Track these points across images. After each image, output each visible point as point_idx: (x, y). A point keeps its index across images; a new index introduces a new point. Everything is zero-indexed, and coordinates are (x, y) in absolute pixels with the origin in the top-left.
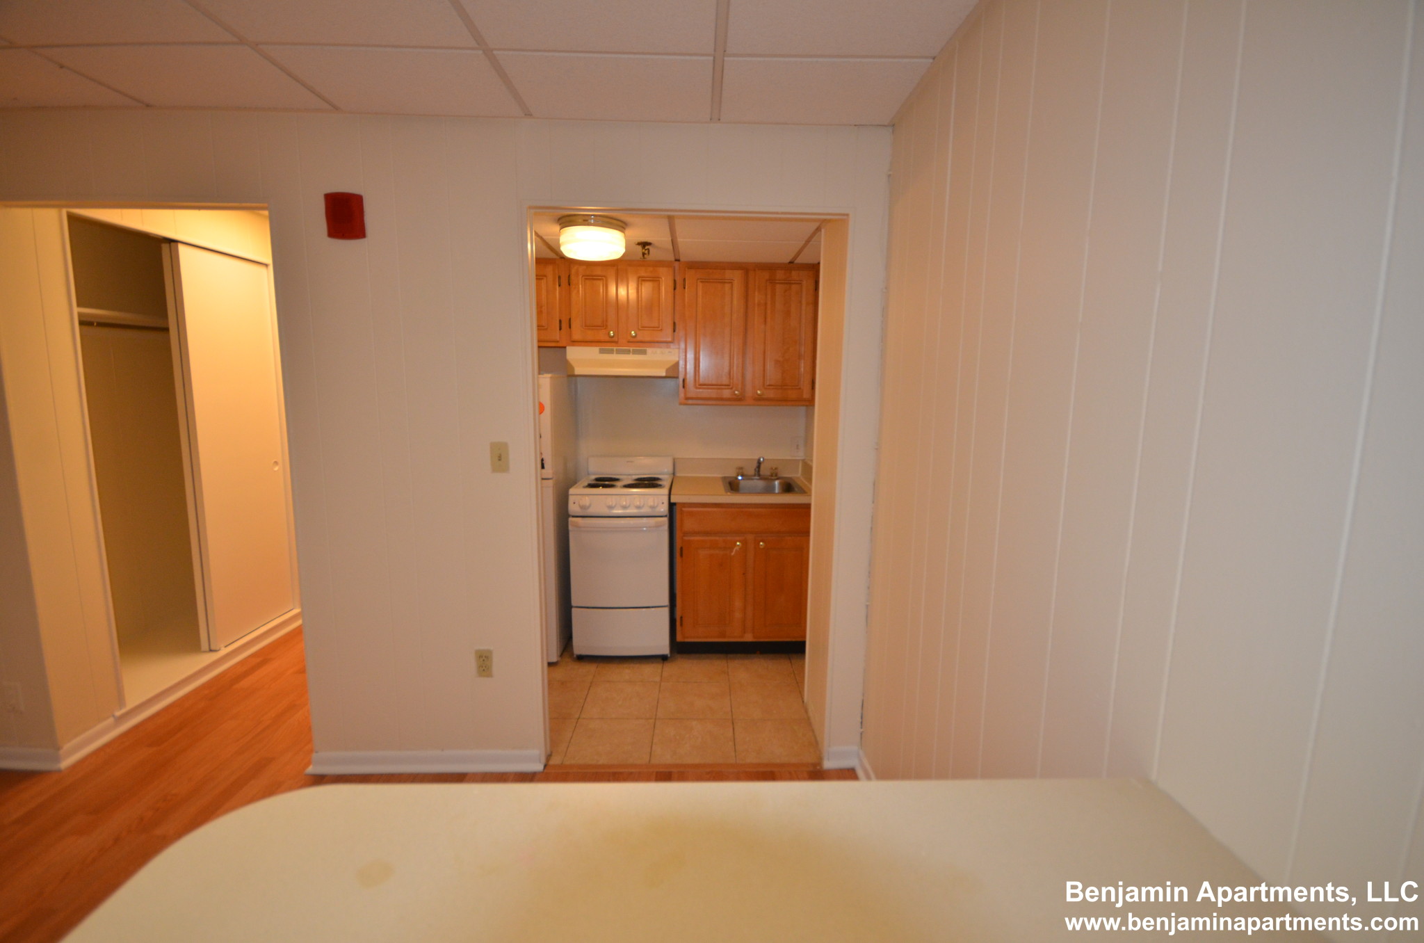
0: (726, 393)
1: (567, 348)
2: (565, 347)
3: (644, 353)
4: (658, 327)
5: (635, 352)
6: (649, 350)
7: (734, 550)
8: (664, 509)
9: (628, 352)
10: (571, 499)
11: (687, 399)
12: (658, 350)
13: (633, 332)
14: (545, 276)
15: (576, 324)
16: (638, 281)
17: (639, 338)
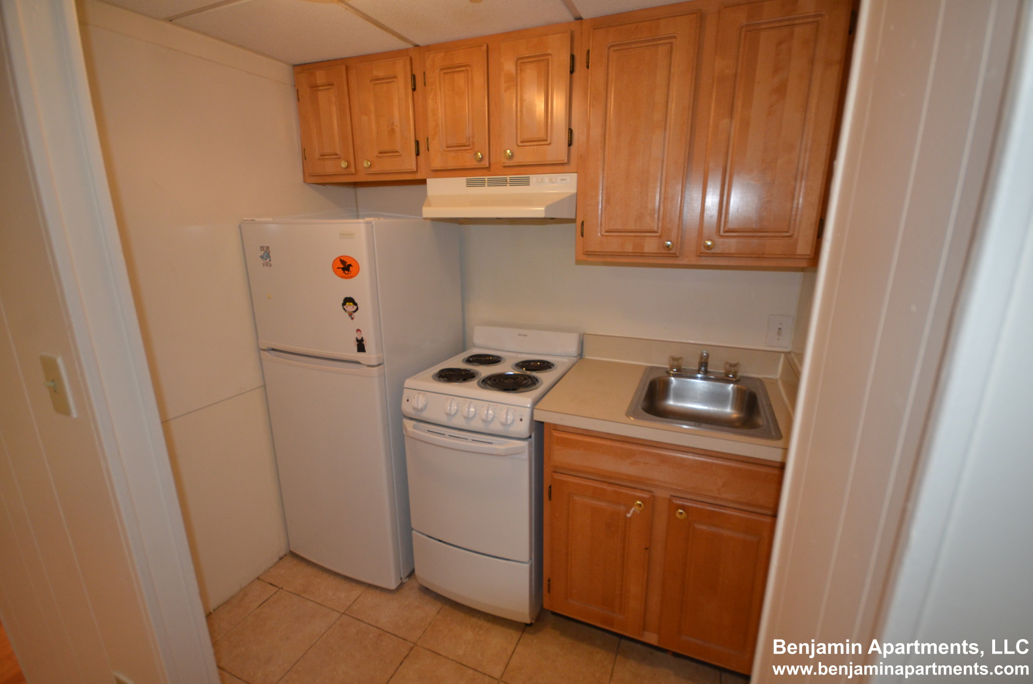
0: (651, 245)
1: (428, 181)
2: (423, 182)
3: (526, 182)
4: (546, 140)
5: (514, 183)
6: (533, 178)
7: (632, 511)
8: (523, 428)
9: (503, 183)
10: (406, 393)
11: (588, 254)
12: (546, 177)
13: (508, 151)
14: (395, 77)
15: (436, 146)
16: (516, 65)
17: (518, 159)
